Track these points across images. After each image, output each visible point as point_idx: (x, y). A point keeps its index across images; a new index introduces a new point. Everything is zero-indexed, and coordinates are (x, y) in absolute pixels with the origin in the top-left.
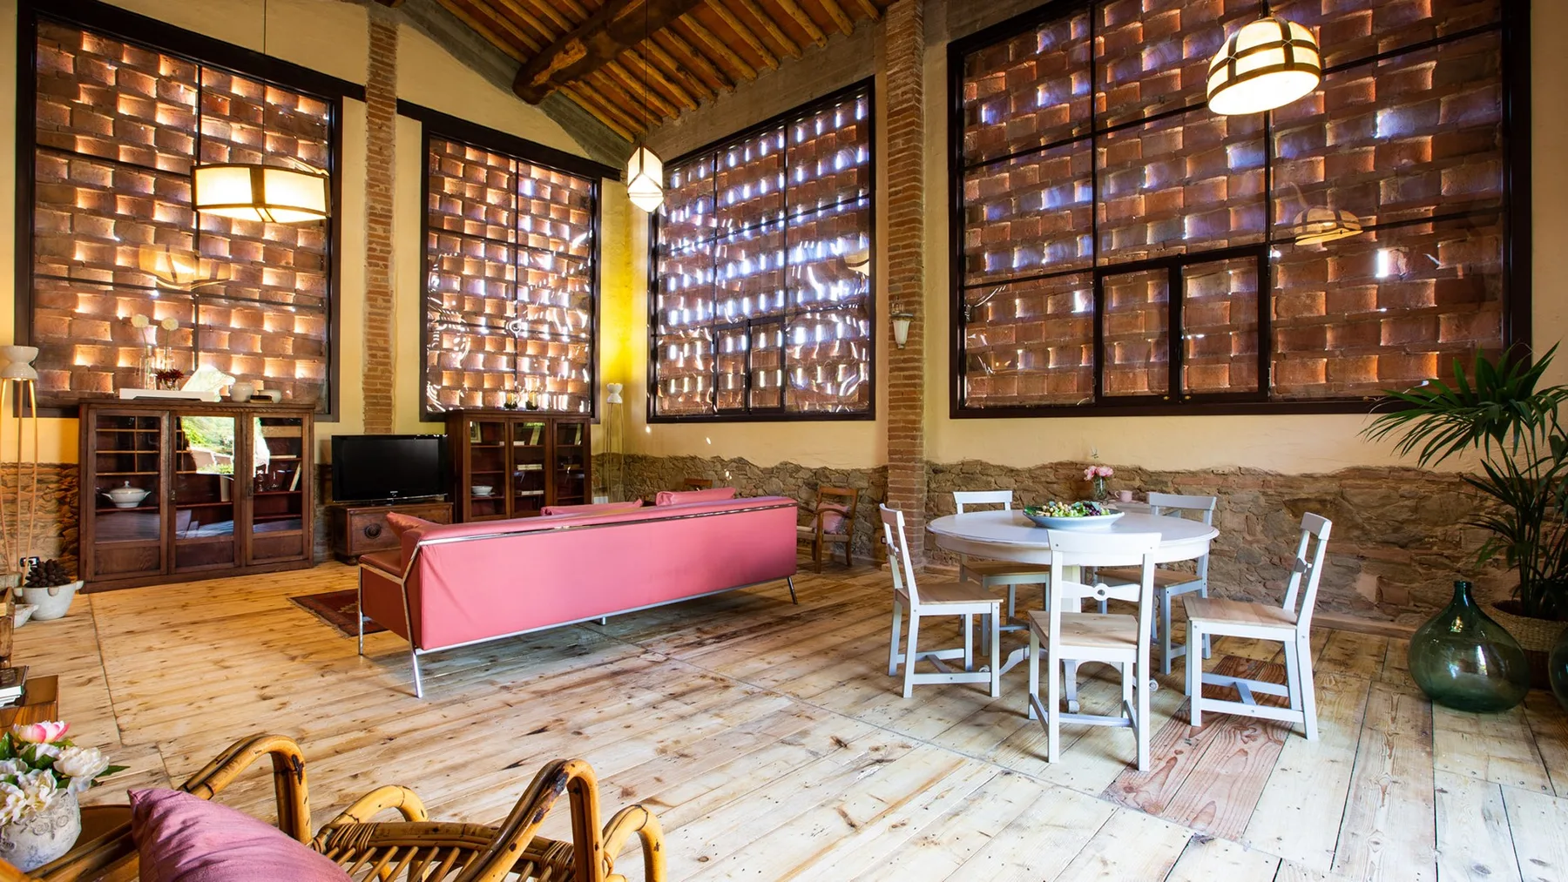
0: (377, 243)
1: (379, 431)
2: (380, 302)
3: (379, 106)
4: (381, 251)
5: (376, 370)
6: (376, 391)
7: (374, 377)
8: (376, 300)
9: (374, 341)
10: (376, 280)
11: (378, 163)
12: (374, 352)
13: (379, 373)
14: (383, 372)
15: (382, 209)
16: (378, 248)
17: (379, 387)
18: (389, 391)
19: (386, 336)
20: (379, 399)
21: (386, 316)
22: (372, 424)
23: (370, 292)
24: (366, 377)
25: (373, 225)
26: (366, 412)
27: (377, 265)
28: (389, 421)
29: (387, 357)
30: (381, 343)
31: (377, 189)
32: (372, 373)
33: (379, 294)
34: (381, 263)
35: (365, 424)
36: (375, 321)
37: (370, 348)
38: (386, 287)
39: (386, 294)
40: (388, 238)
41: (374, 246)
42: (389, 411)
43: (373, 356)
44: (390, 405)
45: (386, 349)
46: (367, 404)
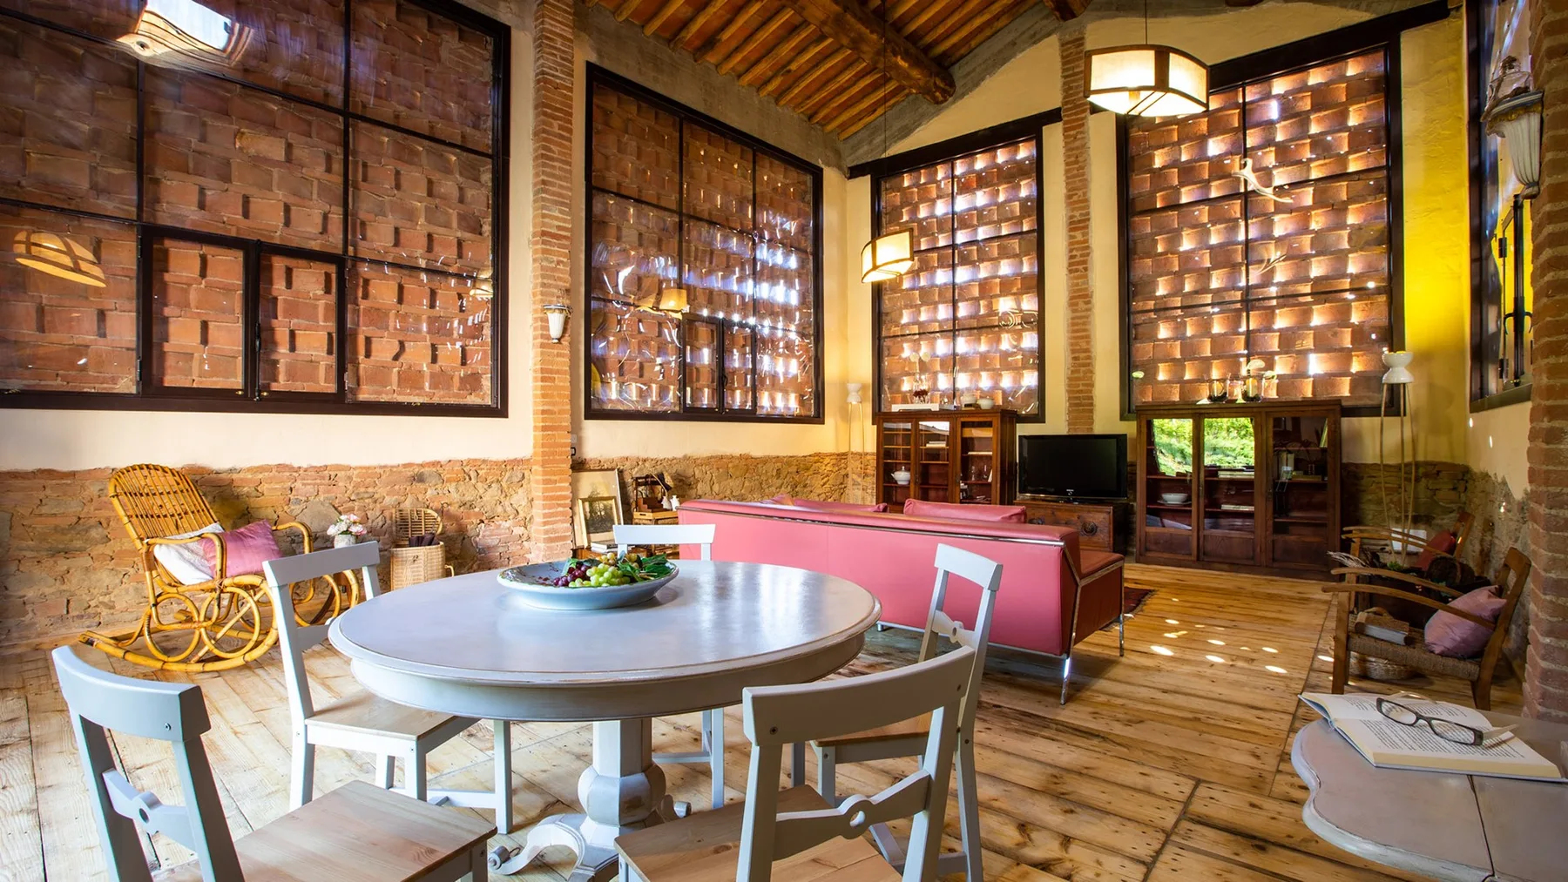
0: (1077, 249)
1: (1081, 431)
2: (1082, 306)
3: (1074, 117)
4: (1081, 256)
5: (1078, 372)
6: (1079, 392)
7: (1078, 379)
8: (1077, 304)
9: (1077, 344)
10: (1077, 285)
11: (1075, 172)
12: (1076, 355)
13: (1081, 374)
14: (1085, 373)
15: (1081, 215)
16: (1078, 253)
17: (1081, 388)
18: (1091, 392)
19: (1088, 337)
20: (1081, 401)
21: (1087, 317)
22: (1075, 424)
23: (1072, 298)
24: (1070, 379)
25: (1072, 233)
26: (1070, 413)
27: (1077, 271)
28: (1091, 421)
29: (1089, 358)
30: (1084, 346)
31: (1075, 198)
32: (1076, 375)
33: (1080, 298)
34: (1080, 267)
35: (1069, 424)
36: (1077, 324)
37: (1073, 351)
38: (1086, 289)
39: (1086, 296)
40: (1086, 241)
41: (1074, 253)
42: (1091, 411)
43: (1075, 359)
44: (1092, 404)
45: (1087, 351)
46: (1071, 405)
